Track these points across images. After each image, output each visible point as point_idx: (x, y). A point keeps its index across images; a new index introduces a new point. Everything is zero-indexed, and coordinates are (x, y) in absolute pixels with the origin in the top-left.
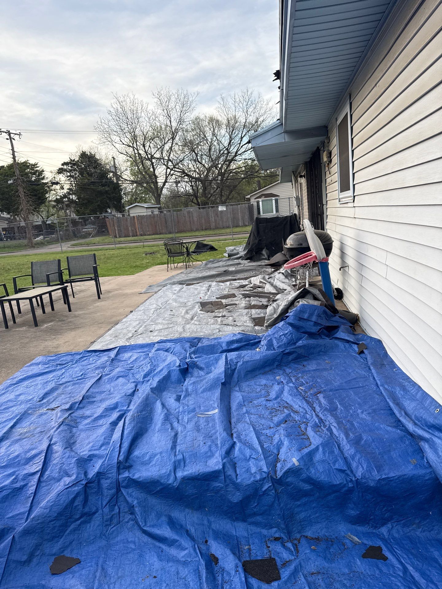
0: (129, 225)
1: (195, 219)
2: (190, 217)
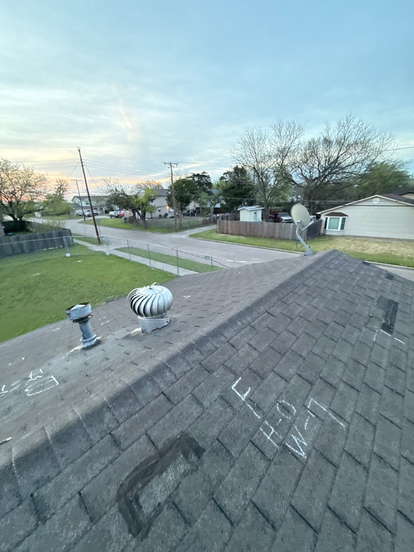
0: (225, 225)
1: (265, 229)
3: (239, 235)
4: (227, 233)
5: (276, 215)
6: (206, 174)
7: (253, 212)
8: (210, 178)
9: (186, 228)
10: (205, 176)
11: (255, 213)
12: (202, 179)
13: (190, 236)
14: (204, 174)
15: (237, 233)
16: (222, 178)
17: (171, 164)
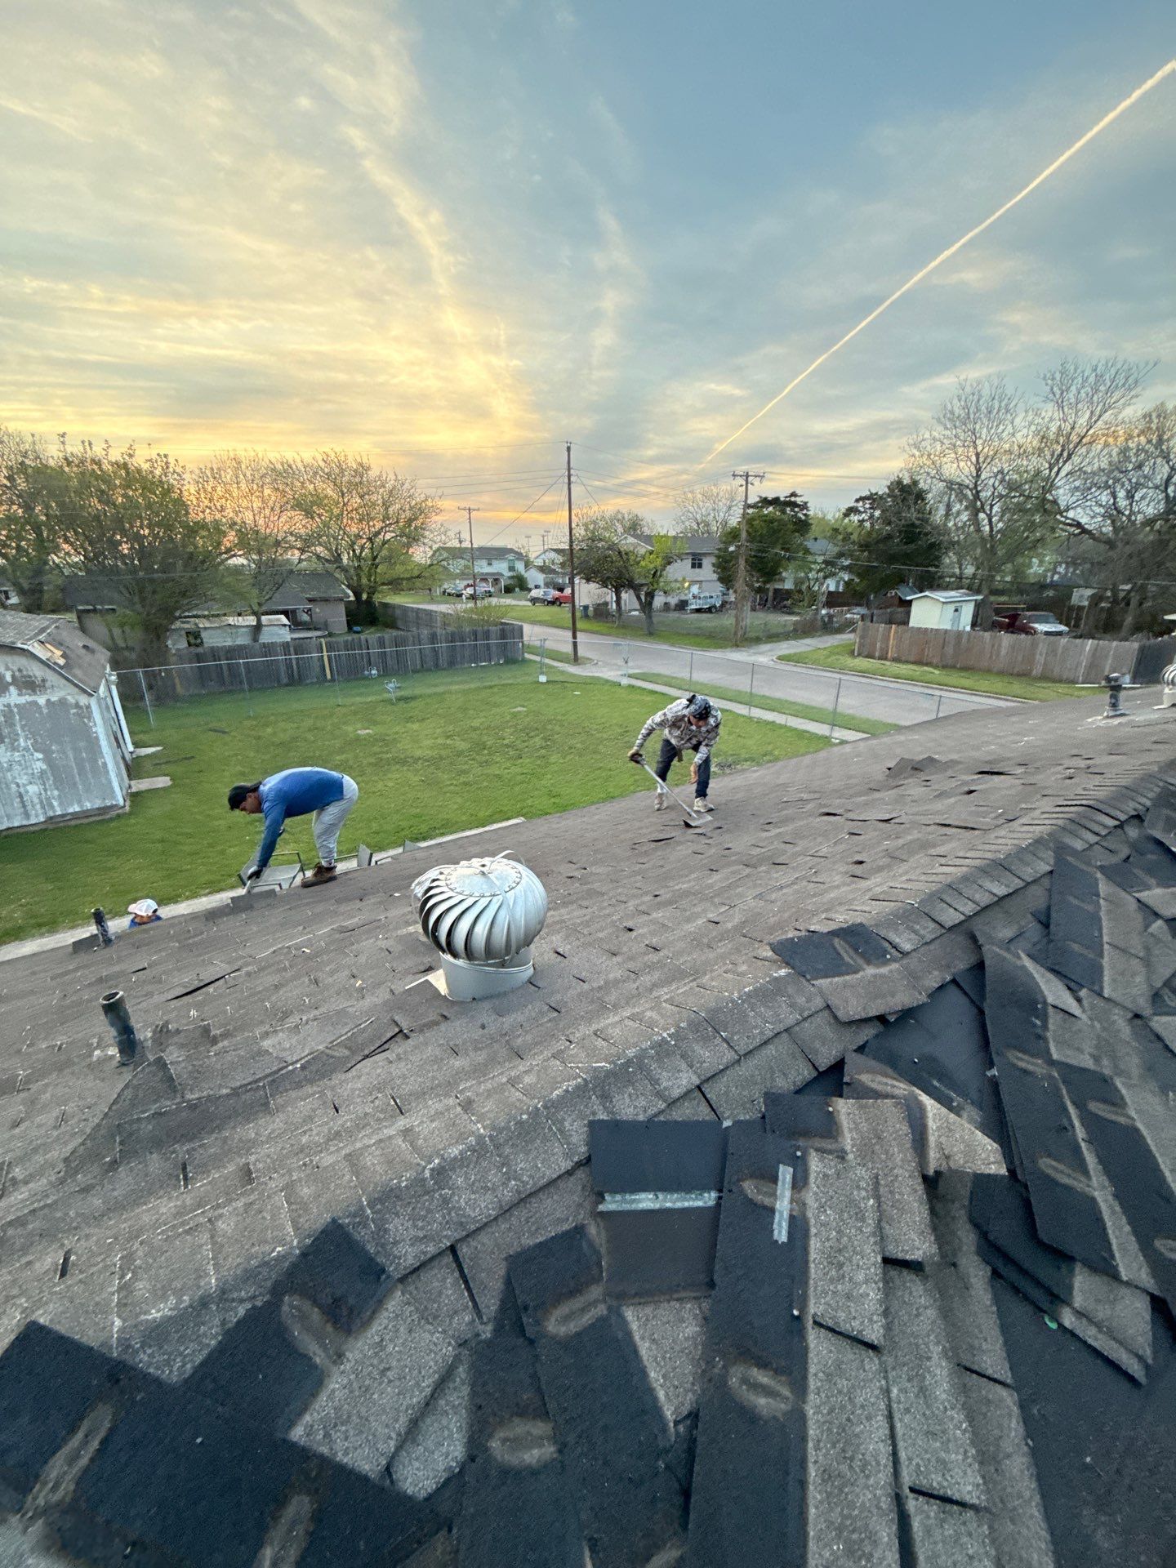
0: (880, 637)
1: (1003, 652)
2: (993, 646)
3: (919, 662)
4: (883, 657)
5: (1014, 617)
6: (799, 500)
7: (952, 607)
8: (807, 508)
9: (757, 640)
10: (794, 505)
11: (956, 610)
12: (783, 512)
13: (780, 658)
14: (793, 499)
15: (912, 659)
16: (851, 510)
17: (747, 476)
